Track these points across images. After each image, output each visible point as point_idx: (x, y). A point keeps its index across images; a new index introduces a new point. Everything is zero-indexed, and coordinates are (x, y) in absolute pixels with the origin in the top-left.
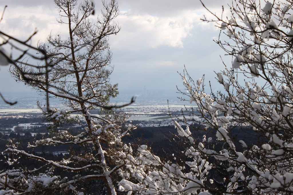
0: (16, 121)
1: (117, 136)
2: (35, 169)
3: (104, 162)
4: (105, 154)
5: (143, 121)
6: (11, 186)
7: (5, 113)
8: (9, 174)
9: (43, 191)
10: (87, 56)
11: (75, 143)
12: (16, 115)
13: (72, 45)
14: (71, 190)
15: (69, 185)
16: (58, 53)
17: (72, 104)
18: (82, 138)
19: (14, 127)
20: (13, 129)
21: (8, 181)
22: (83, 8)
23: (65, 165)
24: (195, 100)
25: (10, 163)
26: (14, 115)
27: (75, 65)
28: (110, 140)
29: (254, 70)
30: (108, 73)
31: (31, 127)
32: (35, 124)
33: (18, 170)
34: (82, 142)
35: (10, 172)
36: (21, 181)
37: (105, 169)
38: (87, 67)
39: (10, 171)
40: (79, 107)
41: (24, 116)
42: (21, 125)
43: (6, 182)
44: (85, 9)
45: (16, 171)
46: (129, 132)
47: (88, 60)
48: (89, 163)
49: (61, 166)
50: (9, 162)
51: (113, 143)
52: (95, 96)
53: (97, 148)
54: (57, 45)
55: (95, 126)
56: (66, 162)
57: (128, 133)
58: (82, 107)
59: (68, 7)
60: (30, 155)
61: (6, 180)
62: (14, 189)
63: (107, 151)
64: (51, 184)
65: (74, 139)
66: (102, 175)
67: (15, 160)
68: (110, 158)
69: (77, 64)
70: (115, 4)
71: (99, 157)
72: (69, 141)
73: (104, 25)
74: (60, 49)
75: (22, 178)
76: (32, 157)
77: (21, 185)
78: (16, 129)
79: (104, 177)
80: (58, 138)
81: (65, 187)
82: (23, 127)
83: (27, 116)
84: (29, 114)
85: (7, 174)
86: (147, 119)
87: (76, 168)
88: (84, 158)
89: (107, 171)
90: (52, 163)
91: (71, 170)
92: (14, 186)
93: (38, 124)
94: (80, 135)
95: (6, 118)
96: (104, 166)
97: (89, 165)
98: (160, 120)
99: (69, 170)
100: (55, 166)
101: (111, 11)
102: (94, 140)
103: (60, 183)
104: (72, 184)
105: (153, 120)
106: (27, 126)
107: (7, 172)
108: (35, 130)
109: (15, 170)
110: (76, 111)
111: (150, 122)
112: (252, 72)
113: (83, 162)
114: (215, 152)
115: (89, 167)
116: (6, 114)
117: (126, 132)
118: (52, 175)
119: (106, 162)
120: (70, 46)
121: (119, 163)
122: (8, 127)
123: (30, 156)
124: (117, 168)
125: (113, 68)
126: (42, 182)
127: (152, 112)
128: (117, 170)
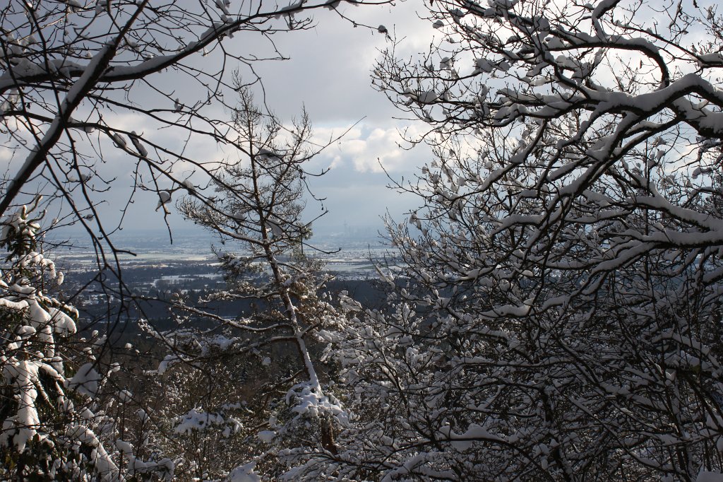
0: (159, 273)
1: (311, 288)
2: (209, 330)
3: (295, 321)
4: (296, 310)
5: (343, 272)
6: (181, 350)
7: (143, 260)
8: (178, 334)
9: (220, 356)
10: (273, 187)
11: (259, 297)
12: (159, 263)
13: (254, 174)
14: (255, 355)
15: (252, 348)
16: (236, 184)
17: (253, 248)
18: (266, 291)
19: (156, 280)
20: (153, 284)
21: (177, 343)
22: (268, 127)
23: (245, 324)
24: (396, 244)
25: (180, 322)
26: (155, 264)
27: (258, 199)
28: (302, 294)
29: (452, 216)
30: (299, 209)
31: (180, 280)
32: (186, 277)
33: (189, 330)
34: (267, 296)
35: (180, 333)
36: (192, 343)
37: (297, 329)
38: (272, 202)
39: (180, 331)
40: (263, 252)
41: (170, 265)
42: (165, 278)
43: (175, 345)
44: (271, 129)
45: (186, 332)
46: (325, 283)
47: (274, 193)
48: (276, 322)
49: (241, 326)
50: (178, 320)
51: (306, 297)
52: (282, 239)
53: (287, 303)
54: (235, 174)
55: (283, 275)
56: (246, 322)
57: (325, 285)
58: (267, 252)
59: (249, 126)
60: (201, 312)
61: (175, 342)
62: (184, 353)
63: (299, 307)
64: (230, 347)
65: (257, 292)
66: (292, 337)
67: (187, 318)
68: (302, 315)
69: (259, 197)
70: (308, 122)
71: (289, 313)
72: (250, 294)
73: (295, 148)
74: (239, 179)
75: (194, 339)
76: (205, 315)
77: (193, 348)
78: (158, 284)
79: (295, 340)
80: (237, 291)
81: (247, 351)
82: (168, 281)
83: (173, 265)
84: (177, 262)
85: (176, 335)
86: (349, 269)
87: (260, 329)
88: (270, 315)
89: (299, 331)
90: (229, 323)
91: (254, 331)
92: (185, 350)
93: (190, 277)
94: (264, 287)
95: (144, 268)
96: (295, 325)
97: (277, 325)
98: (367, 270)
99: (250, 330)
100: (232, 325)
101: (303, 131)
102: (282, 294)
103: (241, 347)
104: (256, 347)
105: (357, 271)
106: (174, 279)
107: (176, 332)
108: (185, 285)
109: (186, 330)
110: (259, 256)
111: (353, 273)
112: (450, 217)
113: (268, 320)
114: (417, 298)
115: (277, 327)
116: (143, 262)
117: (322, 283)
118: (230, 337)
119: (297, 320)
120: (251, 175)
121: (314, 322)
122: (147, 281)
123: (201, 314)
124: (311, 329)
125: (305, 203)
126: (219, 345)
127: (355, 258)
128: (311, 331)
